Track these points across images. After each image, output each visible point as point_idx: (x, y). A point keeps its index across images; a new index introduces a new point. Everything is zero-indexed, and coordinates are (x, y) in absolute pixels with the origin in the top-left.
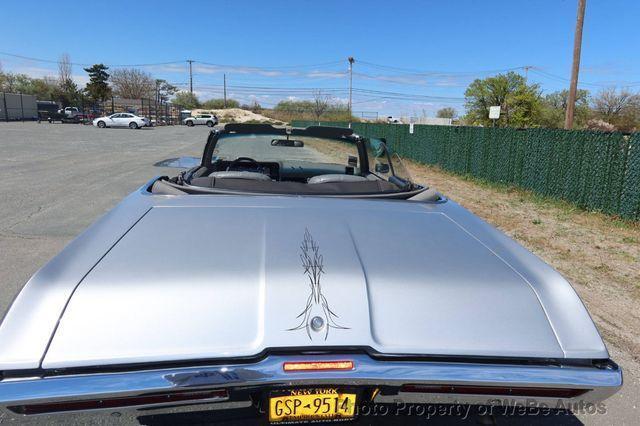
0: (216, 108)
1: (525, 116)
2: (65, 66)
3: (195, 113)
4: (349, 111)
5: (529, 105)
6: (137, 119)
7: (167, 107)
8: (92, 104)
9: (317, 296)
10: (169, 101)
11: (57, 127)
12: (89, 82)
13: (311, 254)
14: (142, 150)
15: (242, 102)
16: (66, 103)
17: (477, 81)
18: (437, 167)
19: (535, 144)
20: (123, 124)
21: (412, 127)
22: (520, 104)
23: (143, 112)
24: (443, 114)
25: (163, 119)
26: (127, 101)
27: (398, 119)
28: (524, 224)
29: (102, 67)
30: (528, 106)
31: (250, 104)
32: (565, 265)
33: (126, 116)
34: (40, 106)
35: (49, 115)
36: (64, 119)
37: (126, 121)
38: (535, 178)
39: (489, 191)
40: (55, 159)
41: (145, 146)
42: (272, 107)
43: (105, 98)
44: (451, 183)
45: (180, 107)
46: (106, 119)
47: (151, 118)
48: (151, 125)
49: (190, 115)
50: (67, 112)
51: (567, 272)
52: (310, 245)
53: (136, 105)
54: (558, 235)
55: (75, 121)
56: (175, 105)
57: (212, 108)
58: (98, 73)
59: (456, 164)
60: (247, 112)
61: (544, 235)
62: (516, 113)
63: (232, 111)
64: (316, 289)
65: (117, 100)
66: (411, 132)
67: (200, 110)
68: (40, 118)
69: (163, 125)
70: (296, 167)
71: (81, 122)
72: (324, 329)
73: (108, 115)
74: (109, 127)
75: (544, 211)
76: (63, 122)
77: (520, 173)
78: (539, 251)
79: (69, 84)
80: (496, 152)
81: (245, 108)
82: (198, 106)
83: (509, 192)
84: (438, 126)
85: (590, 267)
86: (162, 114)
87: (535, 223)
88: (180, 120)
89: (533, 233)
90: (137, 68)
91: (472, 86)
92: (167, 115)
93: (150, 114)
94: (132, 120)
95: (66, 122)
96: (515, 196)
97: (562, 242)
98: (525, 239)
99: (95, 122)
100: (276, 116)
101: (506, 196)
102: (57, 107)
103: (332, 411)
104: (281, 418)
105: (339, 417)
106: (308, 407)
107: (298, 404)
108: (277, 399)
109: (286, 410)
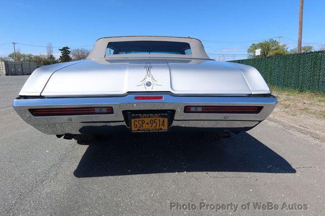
2: (50, 48)
12: (61, 55)
17: (253, 44)
19: (277, 63)
29: (67, 48)
38: (277, 80)
51: (287, 112)
58: (65, 51)
64: (149, 73)
75: (281, 93)
79: (51, 57)
85: (299, 109)
90: (84, 48)
91: (251, 47)
97: (287, 103)
103: (158, 127)
104: (136, 129)
105: (161, 129)
106: (148, 123)
107: (143, 122)
108: (135, 120)
109: (139, 125)
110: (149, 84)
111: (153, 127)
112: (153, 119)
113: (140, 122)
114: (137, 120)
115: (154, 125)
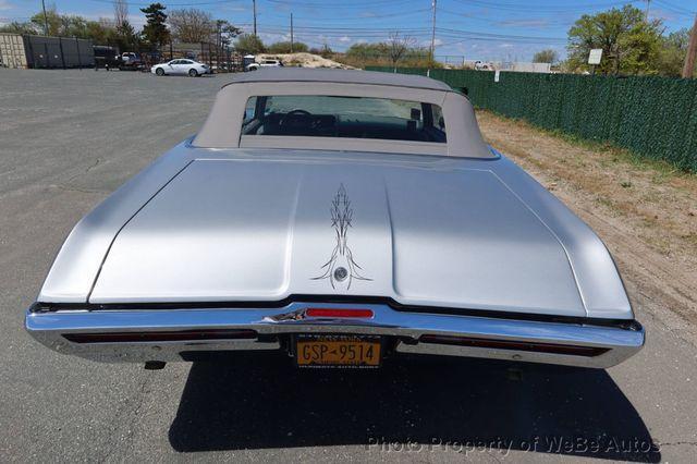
0: (282, 52)
1: (639, 60)
2: (121, 5)
3: (259, 58)
4: (431, 54)
5: (646, 45)
6: (197, 66)
7: (229, 52)
8: (150, 49)
9: (341, 248)
10: (231, 46)
11: (116, 75)
12: (146, 24)
13: (342, 207)
14: (202, 100)
15: (310, 46)
16: (123, 49)
17: (585, 17)
18: (523, 122)
19: (637, 95)
20: (182, 71)
21: (497, 75)
22: (635, 45)
23: (204, 58)
24: (542, 58)
25: (225, 65)
26: (187, 45)
27: (488, 65)
28: (611, 186)
29: (159, 6)
30: (645, 49)
31: (319, 47)
32: (649, 232)
33: (185, 63)
34: (98, 52)
35: (106, 62)
36: (121, 65)
37: (186, 68)
38: (633, 134)
39: (579, 149)
40: (112, 109)
41: (205, 96)
42: (344, 51)
43: (163, 42)
44: (537, 139)
45: (244, 52)
46: (164, 66)
47: (212, 65)
48: (212, 72)
49: (253, 61)
50: (126, 58)
52: (342, 199)
53: (196, 50)
54: (648, 200)
55: (133, 67)
56: (238, 50)
57: (277, 53)
58: (155, 13)
59: (545, 118)
60: (316, 57)
61: (631, 199)
62: (629, 57)
63: (299, 55)
64: (342, 241)
65: (176, 43)
66: (497, 80)
67: (264, 55)
68: (98, 65)
69: (225, 72)
70: (353, 119)
71: (139, 69)
72: (347, 279)
73: (166, 61)
74: (167, 75)
75: (637, 173)
76: (121, 70)
77: (618, 128)
78: (623, 217)
79: (125, 27)
80: (591, 104)
81: (314, 52)
82: (263, 50)
83: (602, 150)
84: (528, 74)
85: (677, 236)
86: (223, 60)
87: (625, 186)
88: (243, 66)
89: (620, 197)
91: (578, 23)
92: (229, 60)
93: (211, 60)
94: (191, 66)
95: (125, 70)
96: (608, 155)
97: (651, 208)
98: (608, 204)
99: (154, 69)
100: (349, 61)
101: (597, 156)
102: (114, 53)
103: (357, 359)
104: (309, 362)
105: (364, 364)
106: (334, 352)
107: (324, 349)
108: (304, 344)
109: (313, 354)
110: (340, 274)
111: (346, 359)
112: (347, 344)
113: (318, 350)
114: (310, 344)
115: (349, 355)
